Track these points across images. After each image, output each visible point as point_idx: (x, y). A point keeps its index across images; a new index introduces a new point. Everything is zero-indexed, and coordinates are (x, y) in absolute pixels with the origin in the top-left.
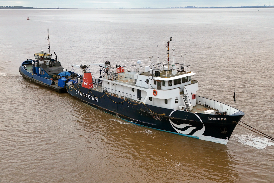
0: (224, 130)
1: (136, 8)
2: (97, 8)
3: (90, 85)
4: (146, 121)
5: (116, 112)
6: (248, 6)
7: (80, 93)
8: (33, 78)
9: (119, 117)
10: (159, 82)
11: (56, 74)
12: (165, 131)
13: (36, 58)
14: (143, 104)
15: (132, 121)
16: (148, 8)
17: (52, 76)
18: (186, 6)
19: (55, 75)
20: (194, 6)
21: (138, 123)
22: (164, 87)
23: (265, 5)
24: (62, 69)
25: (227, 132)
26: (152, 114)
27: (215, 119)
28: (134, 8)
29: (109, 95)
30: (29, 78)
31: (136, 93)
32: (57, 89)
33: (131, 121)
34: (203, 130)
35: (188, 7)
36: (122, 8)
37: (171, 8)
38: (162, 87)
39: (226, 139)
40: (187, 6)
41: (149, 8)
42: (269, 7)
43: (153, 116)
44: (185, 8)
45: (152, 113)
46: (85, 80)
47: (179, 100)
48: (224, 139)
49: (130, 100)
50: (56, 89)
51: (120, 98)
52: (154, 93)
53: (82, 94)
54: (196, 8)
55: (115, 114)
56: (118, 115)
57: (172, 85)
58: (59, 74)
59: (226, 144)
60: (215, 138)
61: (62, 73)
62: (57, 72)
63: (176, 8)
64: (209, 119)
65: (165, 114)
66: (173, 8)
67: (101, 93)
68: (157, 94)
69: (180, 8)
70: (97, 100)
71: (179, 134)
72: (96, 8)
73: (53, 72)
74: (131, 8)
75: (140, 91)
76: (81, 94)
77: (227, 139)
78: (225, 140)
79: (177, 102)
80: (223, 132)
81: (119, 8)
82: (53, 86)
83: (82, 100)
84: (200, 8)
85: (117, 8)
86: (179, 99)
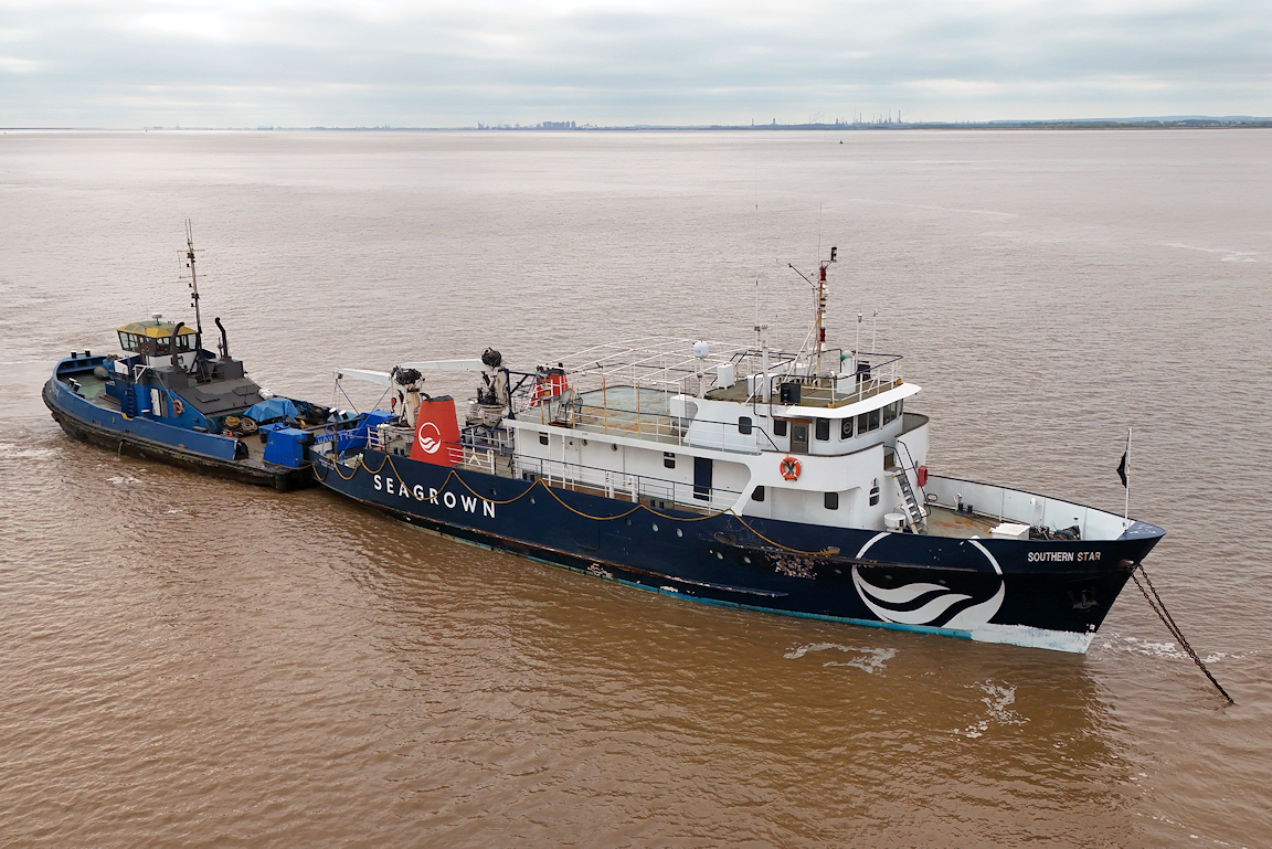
0: (1084, 597)
1: (333, 129)
2: (161, 128)
3: (452, 452)
4: (742, 586)
5: (593, 556)
6: (777, 123)
7: (396, 487)
8: (127, 431)
9: (609, 575)
10: (801, 425)
11: (235, 412)
12: (826, 617)
13: (126, 346)
14: (734, 518)
15: (672, 589)
16: (383, 129)
17: (222, 419)
18: (541, 121)
19: (233, 415)
20: (571, 121)
21: (702, 593)
22: (822, 443)
23: (840, 122)
24: (254, 390)
25: (1094, 603)
26: (773, 554)
27: (1057, 557)
28: (325, 129)
29: (557, 490)
30: (108, 432)
31: (686, 474)
32: (268, 473)
33: (666, 588)
34: (995, 603)
35: (548, 127)
36: (272, 129)
37: (481, 128)
38: (815, 445)
39: (1083, 630)
40: (544, 124)
41: (387, 129)
42: (854, 127)
43: (778, 560)
44: (538, 128)
45: (776, 550)
46: (428, 433)
47: (881, 493)
48: (1076, 633)
49: (662, 504)
50: (262, 475)
51: (611, 496)
52: (787, 470)
53: (411, 488)
54: (580, 129)
55: (584, 564)
56: (601, 566)
57: (850, 435)
58: (250, 412)
59: (1084, 649)
60: (1041, 631)
61: (262, 406)
62: (240, 402)
63: (500, 129)
64: (1032, 557)
65: (837, 551)
66: (487, 129)
67: (513, 481)
68: (798, 473)
69: (517, 129)
70: (489, 509)
71: (886, 626)
72: (155, 128)
73: (219, 403)
74: (312, 129)
75: (709, 462)
76: (404, 490)
77: (1091, 631)
78: (1079, 634)
79: (873, 501)
80: (1078, 606)
81: (259, 129)
82: (242, 462)
83: (409, 513)
84: (596, 129)
85: (250, 129)
86: (880, 490)
